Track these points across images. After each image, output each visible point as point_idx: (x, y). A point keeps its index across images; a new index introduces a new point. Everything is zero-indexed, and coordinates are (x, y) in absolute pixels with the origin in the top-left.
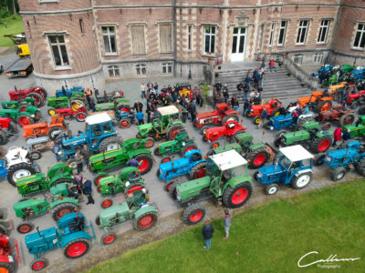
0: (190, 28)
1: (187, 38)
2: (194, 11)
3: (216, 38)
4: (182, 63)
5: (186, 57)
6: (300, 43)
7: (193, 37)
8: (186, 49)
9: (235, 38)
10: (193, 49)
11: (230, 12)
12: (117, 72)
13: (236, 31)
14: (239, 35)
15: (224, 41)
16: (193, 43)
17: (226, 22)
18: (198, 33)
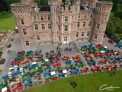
0: (55, 36)
2: (56, 33)
3: (61, 39)
4: (54, 43)
5: (55, 42)
6: (82, 37)
8: (55, 40)
9: (65, 39)
10: (56, 40)
11: (63, 35)
12: (40, 44)
13: (65, 38)
14: (66, 38)
16: (56, 39)
17: (62, 36)
18: (57, 37)
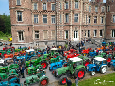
0: (61, 31)
1: (60, 34)
3: (69, 34)
4: (59, 41)
6: (95, 37)
7: (62, 34)
10: (62, 37)
15: (71, 35)
